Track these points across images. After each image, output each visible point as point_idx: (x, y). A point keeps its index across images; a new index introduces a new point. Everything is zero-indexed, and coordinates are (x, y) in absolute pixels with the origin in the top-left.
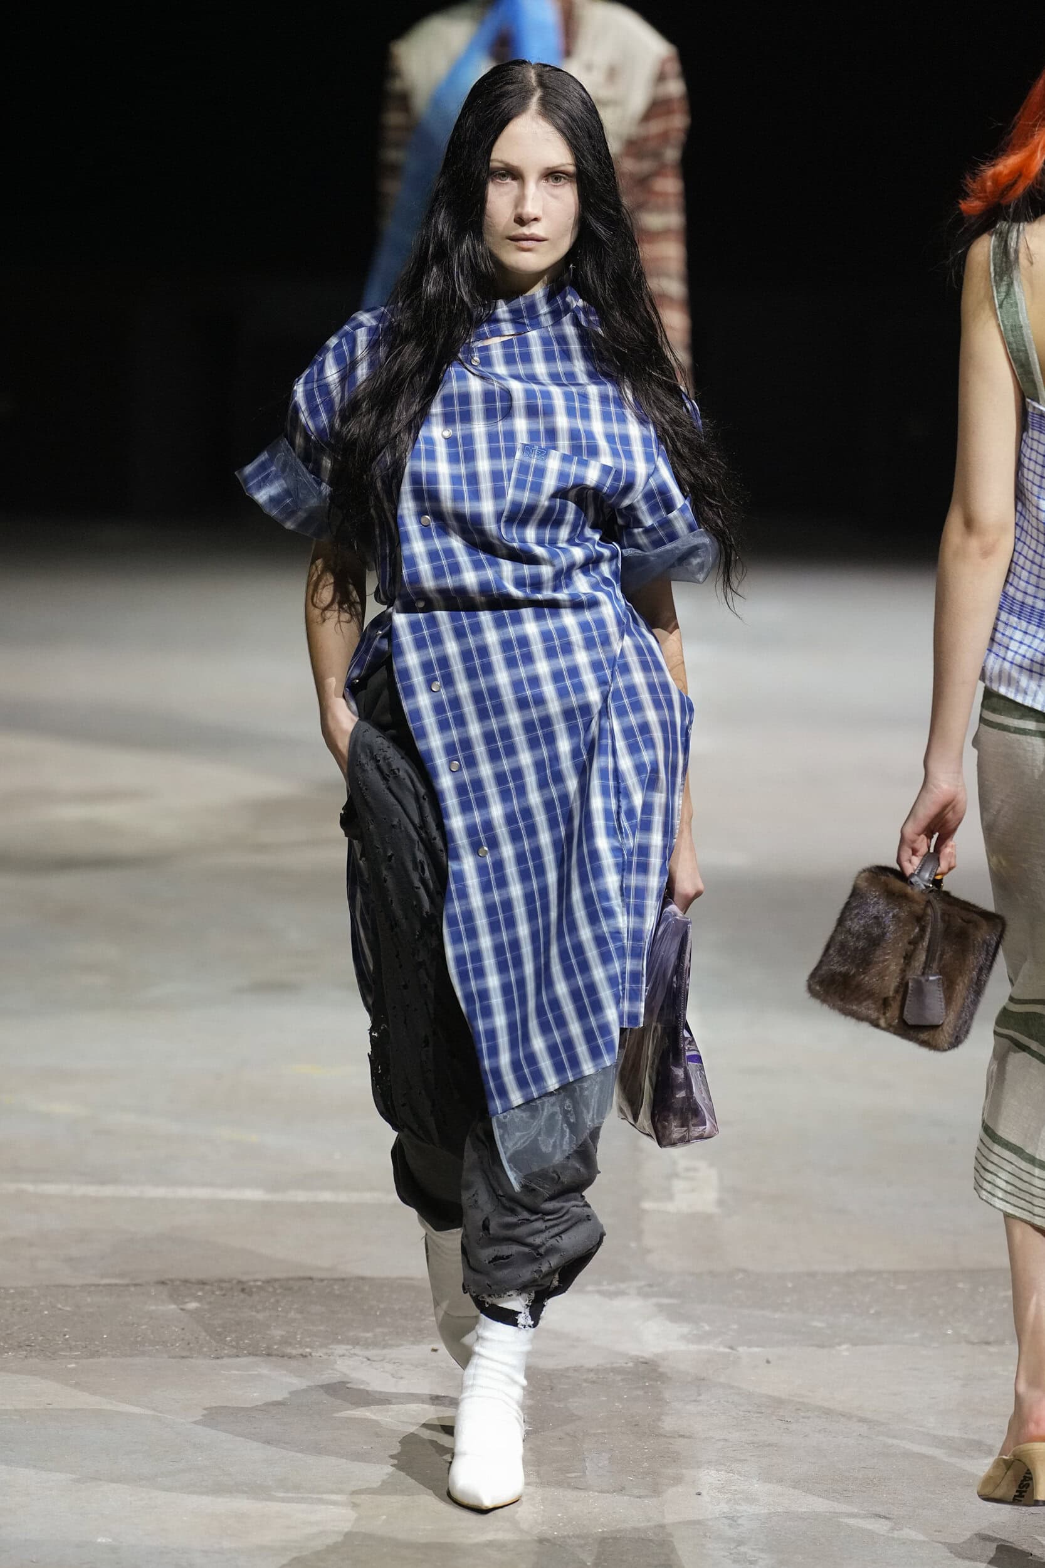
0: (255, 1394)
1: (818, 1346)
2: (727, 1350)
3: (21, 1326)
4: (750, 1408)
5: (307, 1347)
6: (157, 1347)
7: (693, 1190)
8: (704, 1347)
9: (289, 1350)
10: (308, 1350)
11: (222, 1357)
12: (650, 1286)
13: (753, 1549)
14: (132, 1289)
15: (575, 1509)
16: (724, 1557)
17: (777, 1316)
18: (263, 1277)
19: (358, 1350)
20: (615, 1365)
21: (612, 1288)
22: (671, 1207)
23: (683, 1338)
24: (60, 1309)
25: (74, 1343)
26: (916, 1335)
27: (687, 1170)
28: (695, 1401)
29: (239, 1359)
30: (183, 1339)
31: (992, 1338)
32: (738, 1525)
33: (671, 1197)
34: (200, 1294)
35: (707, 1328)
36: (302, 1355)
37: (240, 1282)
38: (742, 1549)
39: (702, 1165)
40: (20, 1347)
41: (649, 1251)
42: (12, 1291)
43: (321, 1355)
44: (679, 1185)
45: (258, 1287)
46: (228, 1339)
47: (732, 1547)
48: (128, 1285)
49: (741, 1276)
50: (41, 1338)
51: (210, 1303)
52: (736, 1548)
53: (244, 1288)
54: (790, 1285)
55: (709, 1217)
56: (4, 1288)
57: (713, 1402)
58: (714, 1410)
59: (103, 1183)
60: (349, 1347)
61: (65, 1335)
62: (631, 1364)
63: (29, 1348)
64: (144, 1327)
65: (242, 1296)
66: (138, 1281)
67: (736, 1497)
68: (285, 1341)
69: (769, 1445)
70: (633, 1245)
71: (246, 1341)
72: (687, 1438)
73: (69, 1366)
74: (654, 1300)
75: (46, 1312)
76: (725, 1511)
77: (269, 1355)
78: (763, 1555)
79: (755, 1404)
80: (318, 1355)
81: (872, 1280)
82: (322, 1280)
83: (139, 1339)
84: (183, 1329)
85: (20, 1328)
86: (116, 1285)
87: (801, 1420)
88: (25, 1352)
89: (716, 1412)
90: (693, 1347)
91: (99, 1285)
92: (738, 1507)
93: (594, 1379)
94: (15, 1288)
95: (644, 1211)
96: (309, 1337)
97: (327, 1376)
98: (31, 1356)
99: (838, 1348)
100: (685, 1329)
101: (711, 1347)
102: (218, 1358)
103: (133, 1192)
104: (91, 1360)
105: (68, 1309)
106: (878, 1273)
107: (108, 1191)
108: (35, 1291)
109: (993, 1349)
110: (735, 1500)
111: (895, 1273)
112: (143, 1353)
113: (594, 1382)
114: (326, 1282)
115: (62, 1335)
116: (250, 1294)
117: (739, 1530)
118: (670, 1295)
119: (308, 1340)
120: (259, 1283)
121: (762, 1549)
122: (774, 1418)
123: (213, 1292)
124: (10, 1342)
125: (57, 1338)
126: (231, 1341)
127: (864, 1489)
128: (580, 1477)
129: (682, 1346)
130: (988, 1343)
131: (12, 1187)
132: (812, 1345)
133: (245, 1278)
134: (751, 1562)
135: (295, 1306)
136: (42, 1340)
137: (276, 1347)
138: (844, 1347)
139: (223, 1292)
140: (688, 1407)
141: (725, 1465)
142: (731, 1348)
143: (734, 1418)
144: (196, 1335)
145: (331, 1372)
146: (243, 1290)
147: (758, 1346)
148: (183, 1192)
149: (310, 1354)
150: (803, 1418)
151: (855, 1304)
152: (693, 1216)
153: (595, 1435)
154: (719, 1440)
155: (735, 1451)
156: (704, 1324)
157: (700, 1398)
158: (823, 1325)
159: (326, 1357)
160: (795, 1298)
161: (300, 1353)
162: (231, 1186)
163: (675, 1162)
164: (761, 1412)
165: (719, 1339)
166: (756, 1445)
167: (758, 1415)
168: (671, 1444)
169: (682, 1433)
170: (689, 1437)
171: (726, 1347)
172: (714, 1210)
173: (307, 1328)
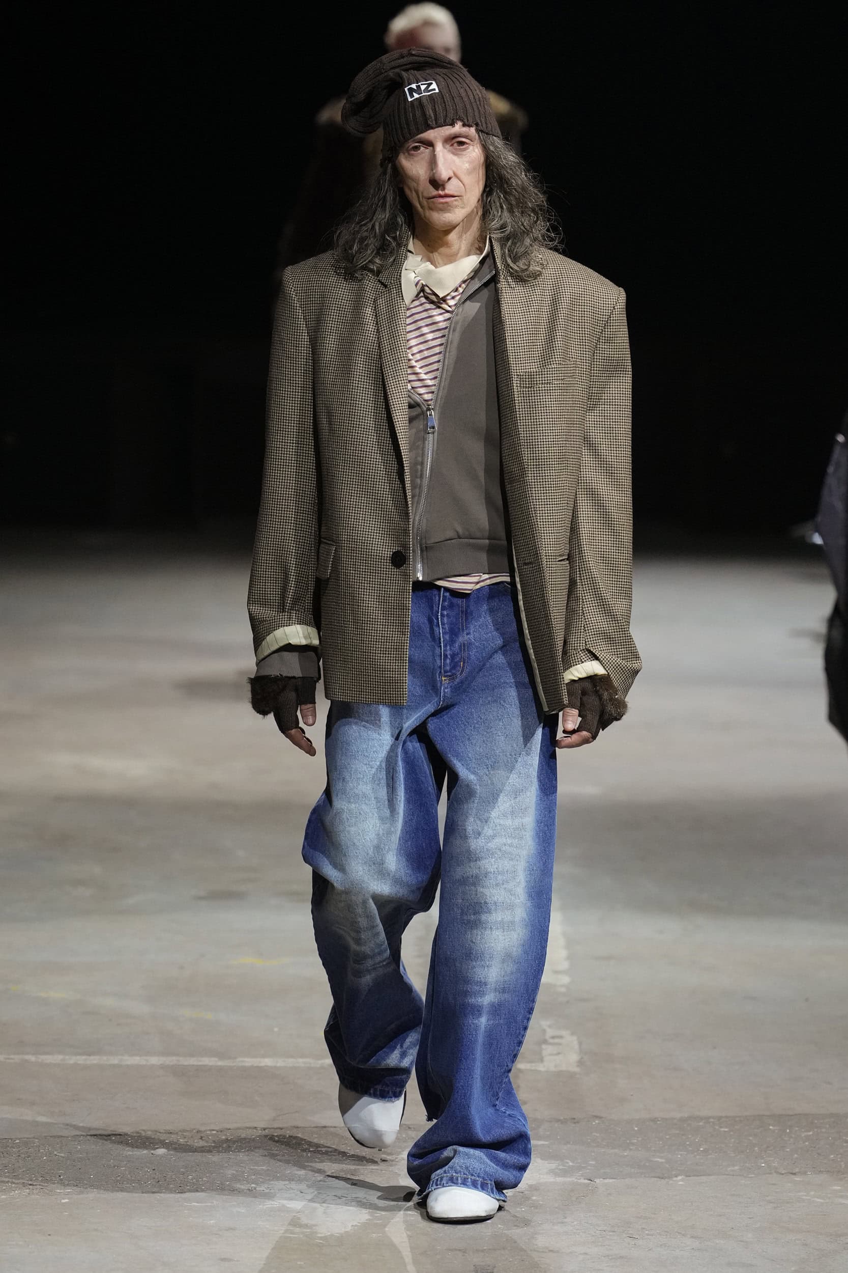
0: (212, 1222)
1: (659, 1177)
2: (586, 1181)
4: (605, 1228)
5: (253, 1183)
6: (133, 1184)
7: (559, 1054)
8: (568, 1179)
9: (238, 1186)
10: (253, 1186)
11: (185, 1192)
14: (114, 1138)
17: (626, 1154)
18: (217, 1128)
19: (293, 1185)
22: (541, 1068)
23: (552, 1172)
24: (56, 1155)
25: (67, 1182)
26: (736, 1168)
27: (553, 1037)
28: (562, 1223)
29: (198, 1194)
30: (154, 1178)
31: (797, 1170)
33: (542, 1060)
34: (167, 1141)
35: (571, 1164)
36: (249, 1190)
37: (198, 1132)
39: (565, 1033)
40: (24, 1186)
42: (18, 1141)
43: (264, 1189)
44: (547, 1050)
45: (212, 1135)
46: (190, 1177)
48: (110, 1135)
49: (598, 1121)
51: (174, 1149)
54: (636, 1129)
55: (572, 1076)
56: (11, 1139)
57: (575, 1223)
58: (577, 1230)
59: (89, 1054)
60: (287, 1182)
61: (60, 1176)
63: (31, 1187)
64: (123, 1169)
65: (201, 1143)
66: (119, 1131)
68: (235, 1178)
69: (621, 1257)
71: (205, 1179)
73: (63, 1201)
75: (45, 1158)
77: (223, 1189)
79: (610, 1224)
80: (261, 1189)
81: (701, 1123)
83: (119, 1178)
84: (154, 1170)
85: (24, 1171)
87: (646, 1237)
88: (28, 1190)
89: (578, 1231)
90: (559, 1180)
91: (87, 1136)
94: (19, 1139)
95: (520, 1071)
96: (254, 1175)
97: (267, 1206)
98: (33, 1193)
99: (675, 1179)
100: (553, 1165)
101: (573, 1179)
102: (182, 1193)
103: (115, 1060)
104: (82, 1196)
105: (62, 1155)
106: (707, 1119)
107: (94, 1060)
108: (37, 1140)
109: (797, 1179)
111: (720, 1118)
112: (122, 1190)
115: (57, 1177)
118: (541, 1138)
119: (253, 1177)
120: (214, 1132)
122: (624, 1235)
123: (178, 1141)
125: (54, 1178)
126: (192, 1179)
129: (550, 1179)
130: (794, 1174)
131: (17, 1058)
132: (652, 1177)
133: (203, 1129)
135: (243, 1150)
136: (42, 1180)
137: (227, 1183)
138: (680, 1178)
140: (556, 1227)
142: (590, 1180)
143: (593, 1236)
144: (164, 1175)
145: (270, 1202)
146: (201, 1138)
147: (611, 1178)
149: (255, 1188)
150: (648, 1235)
151: (688, 1143)
152: (559, 1074)
153: (483, 1251)
154: (581, 1254)
155: (594, 1262)
156: (567, 1161)
157: (565, 1220)
158: (663, 1161)
159: (268, 1191)
160: (640, 1139)
161: (247, 1188)
162: (192, 1055)
163: (544, 1031)
164: (614, 1232)
165: (580, 1173)
166: (610, 1258)
167: (613, 1233)
168: (543, 1258)
169: (551, 1249)
170: (558, 1252)
171: (585, 1179)
172: (577, 1070)
173: (252, 1167)
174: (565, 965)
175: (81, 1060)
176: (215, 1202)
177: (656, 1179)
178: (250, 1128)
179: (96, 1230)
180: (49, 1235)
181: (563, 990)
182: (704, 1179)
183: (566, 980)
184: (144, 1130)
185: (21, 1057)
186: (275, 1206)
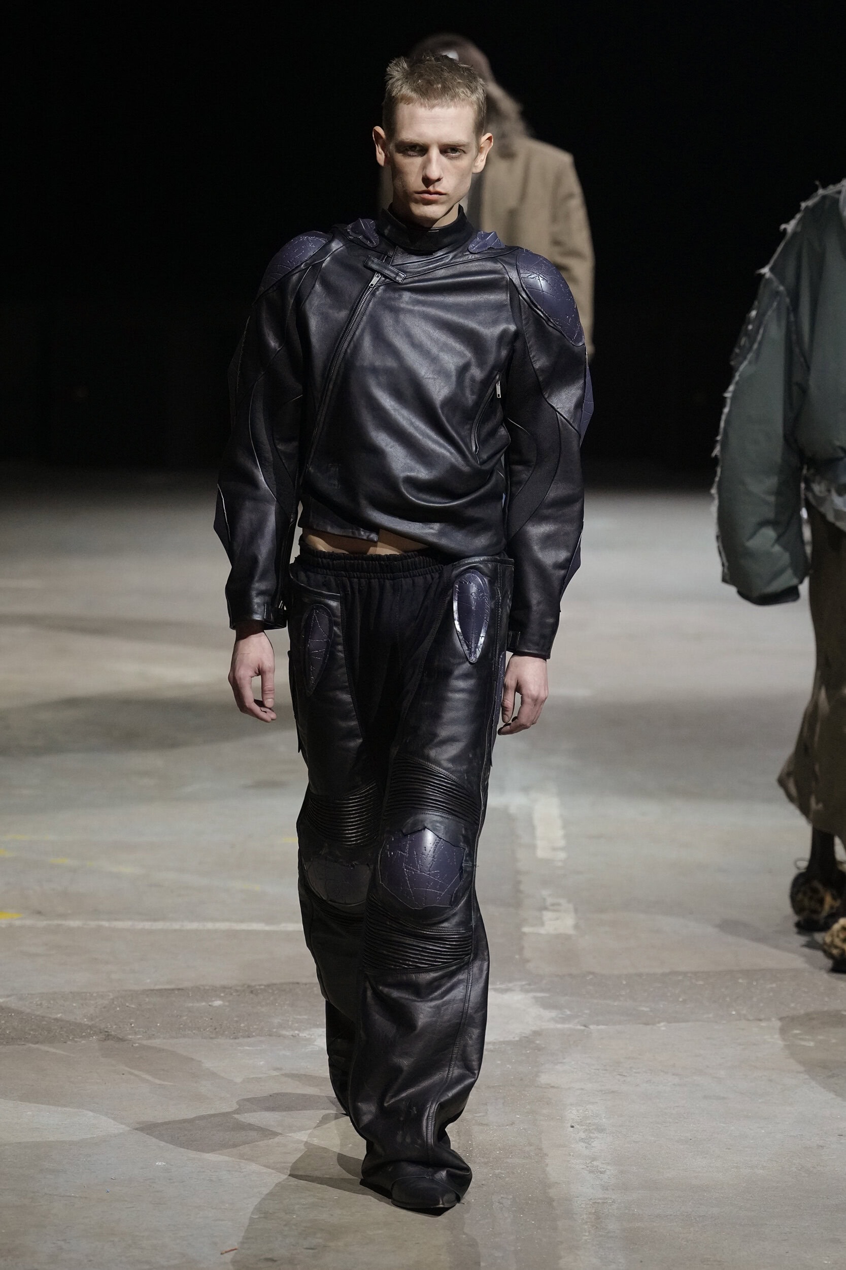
0: (261, 1063)
1: (645, 1024)
2: (583, 1028)
3: (101, 1019)
4: (599, 1067)
5: (296, 1030)
6: (194, 1031)
7: (557, 919)
8: (567, 1026)
9: (284, 1032)
10: (297, 1032)
11: (238, 1038)
12: (529, 984)
13: (603, 1163)
14: (176, 992)
15: (481, 1138)
16: (583, 1169)
17: (616, 1004)
18: (265, 983)
20: (507, 1039)
21: (503, 986)
22: (542, 931)
23: (553, 1019)
24: (127, 1006)
25: (137, 1030)
26: (711, 1015)
27: (553, 905)
28: (562, 1063)
29: (249, 1039)
30: (212, 1026)
31: (762, 1017)
32: (592, 1147)
33: (542, 924)
34: (222, 995)
35: (569, 1013)
36: (292, 1036)
37: (249, 986)
38: (595, 1163)
39: (563, 901)
40: (101, 1033)
41: (528, 961)
42: (95, 995)
43: (306, 1035)
44: (547, 915)
45: (261, 989)
46: (242, 1025)
47: (588, 1162)
48: (173, 990)
49: (591, 976)
50: (114, 1027)
51: (229, 1001)
52: (591, 1163)
53: (252, 990)
54: (624, 983)
55: (568, 937)
56: (90, 993)
57: (573, 1063)
58: (575, 1068)
59: (155, 920)
61: (131, 1024)
62: (517, 1039)
63: (107, 1033)
64: (185, 1018)
65: (252, 996)
66: (180, 987)
67: (591, 1128)
68: (281, 1026)
69: (613, 1092)
70: (517, 957)
71: (255, 1027)
72: (556, 1088)
73: (134, 1045)
74: (531, 995)
75: (118, 1009)
76: (583, 1137)
77: (270, 1035)
78: (609, 1167)
79: (602, 1064)
80: (304, 1035)
81: (680, 978)
82: (306, 984)
83: (182, 1026)
84: (211, 1019)
85: (100, 1020)
86: (165, 989)
87: (634, 1075)
88: (104, 1037)
89: (575, 1070)
90: (559, 1026)
91: (152, 990)
92: (592, 1135)
93: (492, 1049)
94: (96, 993)
95: (524, 934)
96: (297, 1023)
97: (310, 1050)
98: (109, 1039)
99: (658, 1025)
100: (553, 1014)
101: (571, 1026)
102: (235, 1038)
103: (176, 926)
104: (149, 1041)
105: (133, 1006)
106: (685, 974)
107: (159, 925)
108: (111, 994)
109: (763, 1024)
110: (589, 1130)
111: (695, 973)
112: (184, 1036)
113: (492, 1051)
114: (307, 986)
115: (129, 1025)
116: (257, 995)
117: (592, 1151)
118: (542, 991)
119: (297, 1025)
120: (263, 987)
121: (609, 1163)
122: (615, 1073)
123: (231, 994)
124: (94, 1029)
125: (126, 1026)
126: (244, 1027)
127: (677, 1121)
128: (484, 1116)
129: (552, 1025)
130: (760, 1020)
131: (93, 924)
133: (253, 984)
134: (601, 1173)
135: (287, 1002)
136: (116, 1028)
137: (275, 1030)
138: (662, 1024)
139: (238, 994)
140: (556, 1067)
141: (583, 1106)
142: (585, 1026)
143: (588, 1074)
144: (220, 1023)
145: (312, 1046)
146: (252, 992)
147: (603, 1025)
148: (210, 926)
149: (298, 1035)
150: (636, 1073)
151: (669, 994)
152: (558, 936)
153: (493, 1087)
154: (578, 1089)
155: (589, 1096)
156: (566, 1010)
157: (564, 1061)
158: (648, 1009)
159: (308, 1037)
160: (628, 991)
161: (291, 1034)
162: (242, 921)
163: (544, 899)
164: (606, 1070)
165: (577, 1020)
166: (603, 1092)
167: (604, 1072)
168: (545, 1092)
169: (552, 1085)
170: (557, 1088)
171: (581, 1025)
172: (571, 932)
173: (295, 1017)
174: (562, 843)
175: (147, 925)
176: (263, 1046)
177: (641, 1025)
178: (293, 983)
179: (163, 1070)
180: (123, 1074)
181: (560, 864)
182: (683, 1025)
183: (562, 855)
184: (203, 986)
185: (96, 923)
186: (315, 1049)
